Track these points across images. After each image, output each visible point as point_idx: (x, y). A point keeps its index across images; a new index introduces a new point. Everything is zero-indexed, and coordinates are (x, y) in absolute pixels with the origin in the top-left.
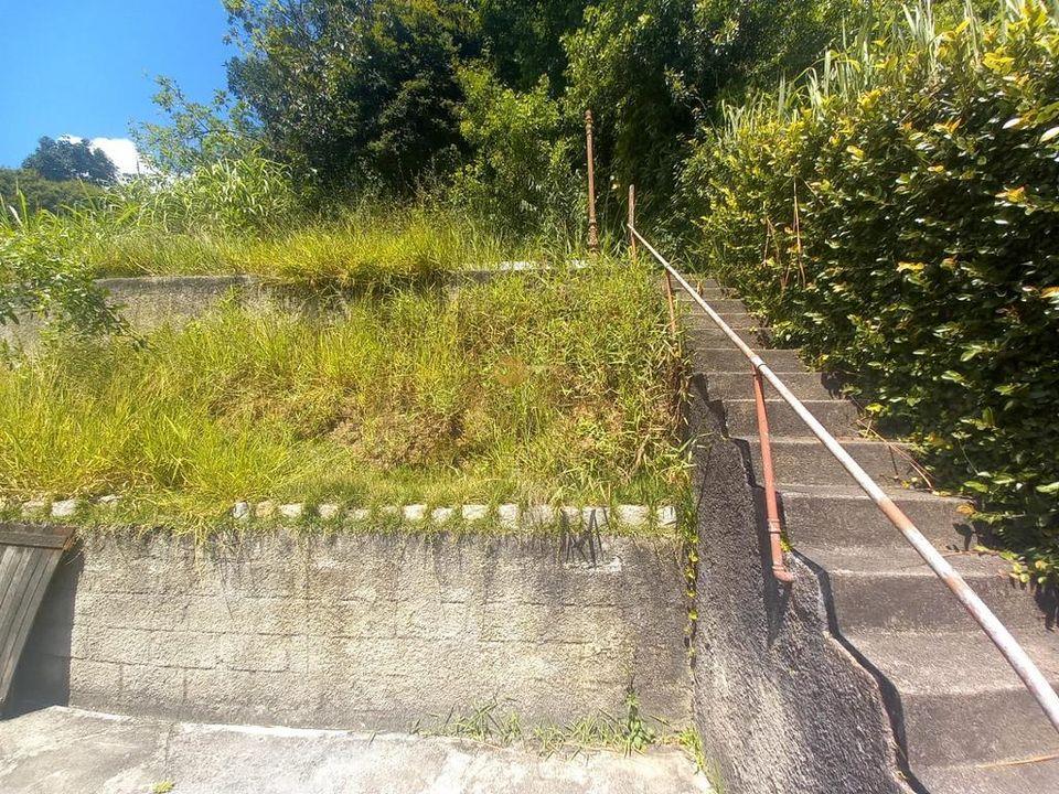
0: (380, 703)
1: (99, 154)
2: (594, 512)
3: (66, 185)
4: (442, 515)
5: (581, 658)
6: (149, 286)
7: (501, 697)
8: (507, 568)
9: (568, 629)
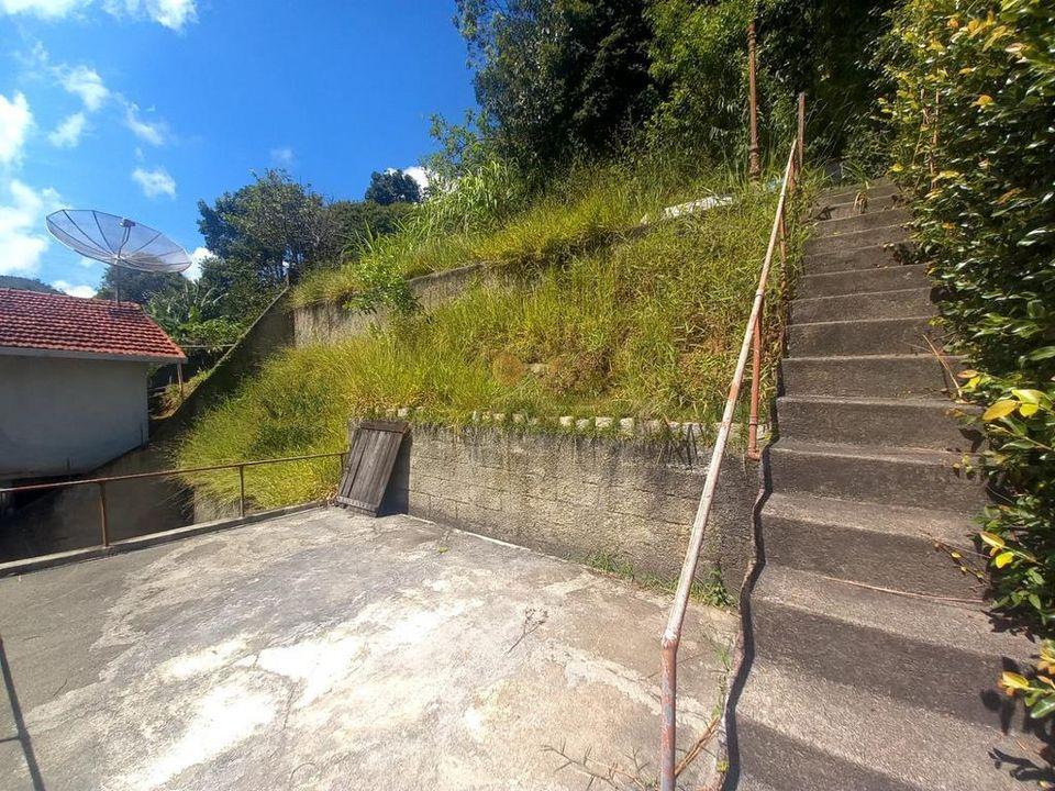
0: (550, 539)
1: (408, 178)
2: (691, 426)
3: (392, 206)
4: (582, 423)
5: (679, 535)
6: (434, 279)
7: (621, 549)
8: (625, 464)
9: (668, 512)
